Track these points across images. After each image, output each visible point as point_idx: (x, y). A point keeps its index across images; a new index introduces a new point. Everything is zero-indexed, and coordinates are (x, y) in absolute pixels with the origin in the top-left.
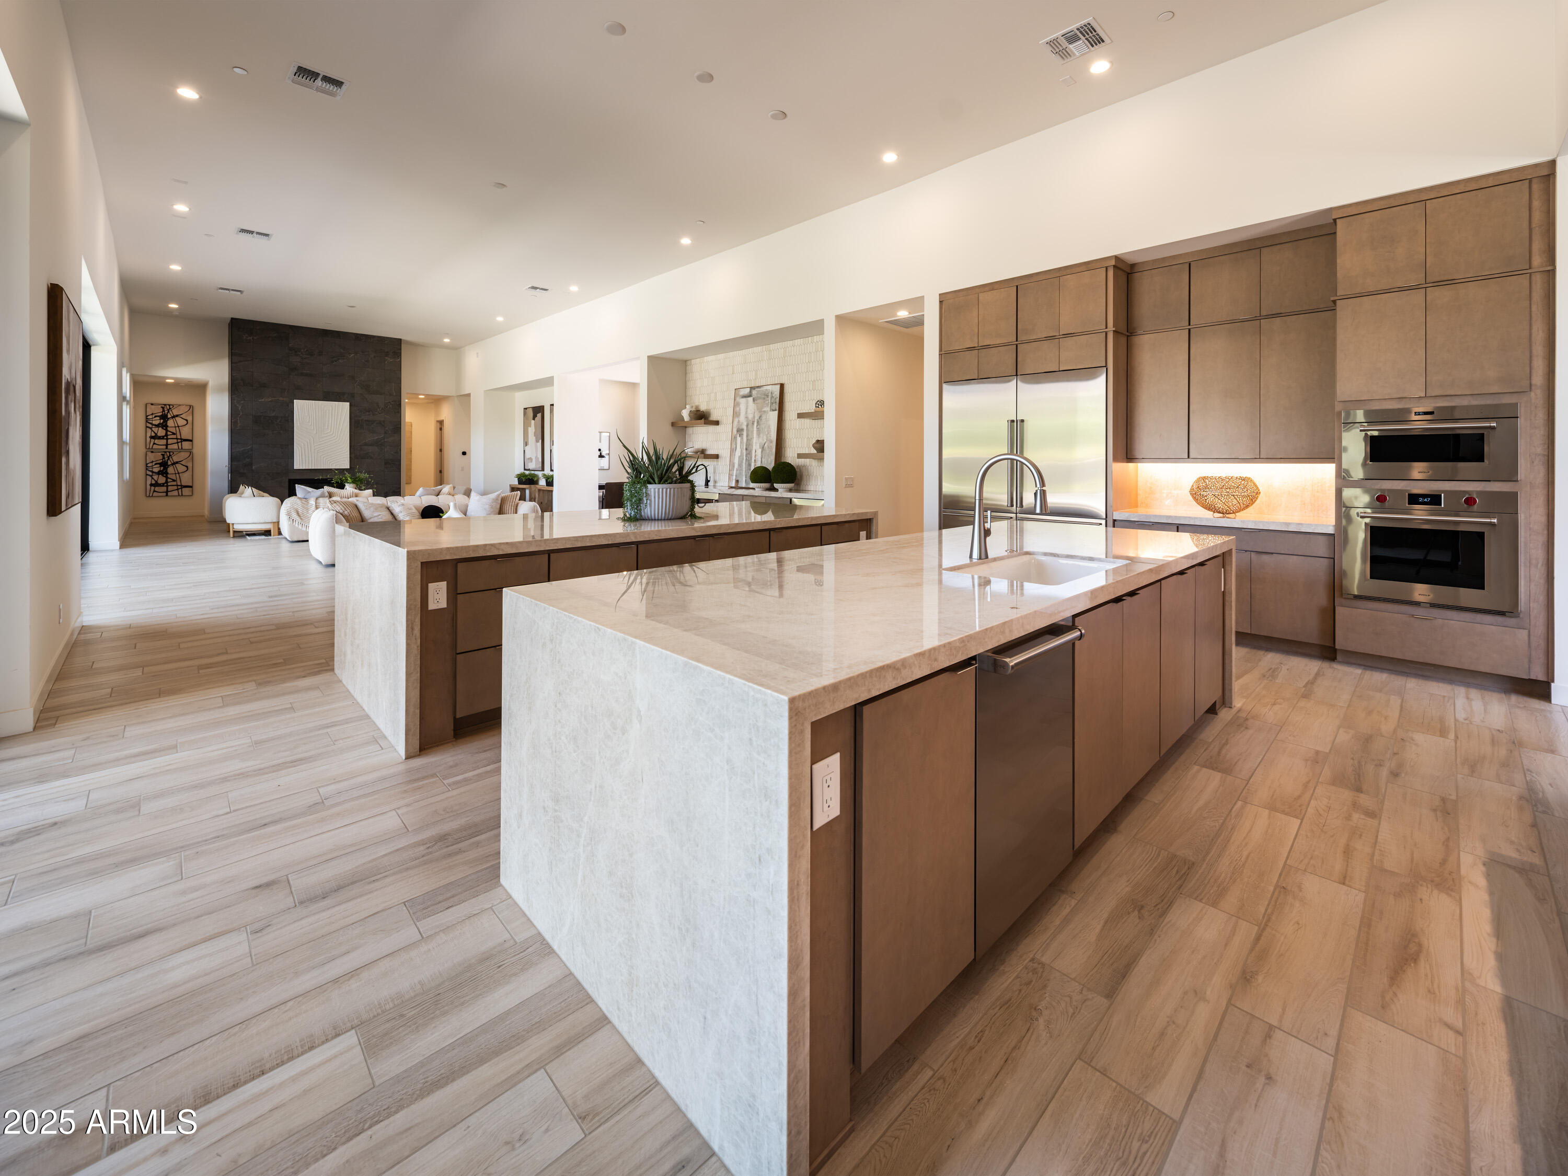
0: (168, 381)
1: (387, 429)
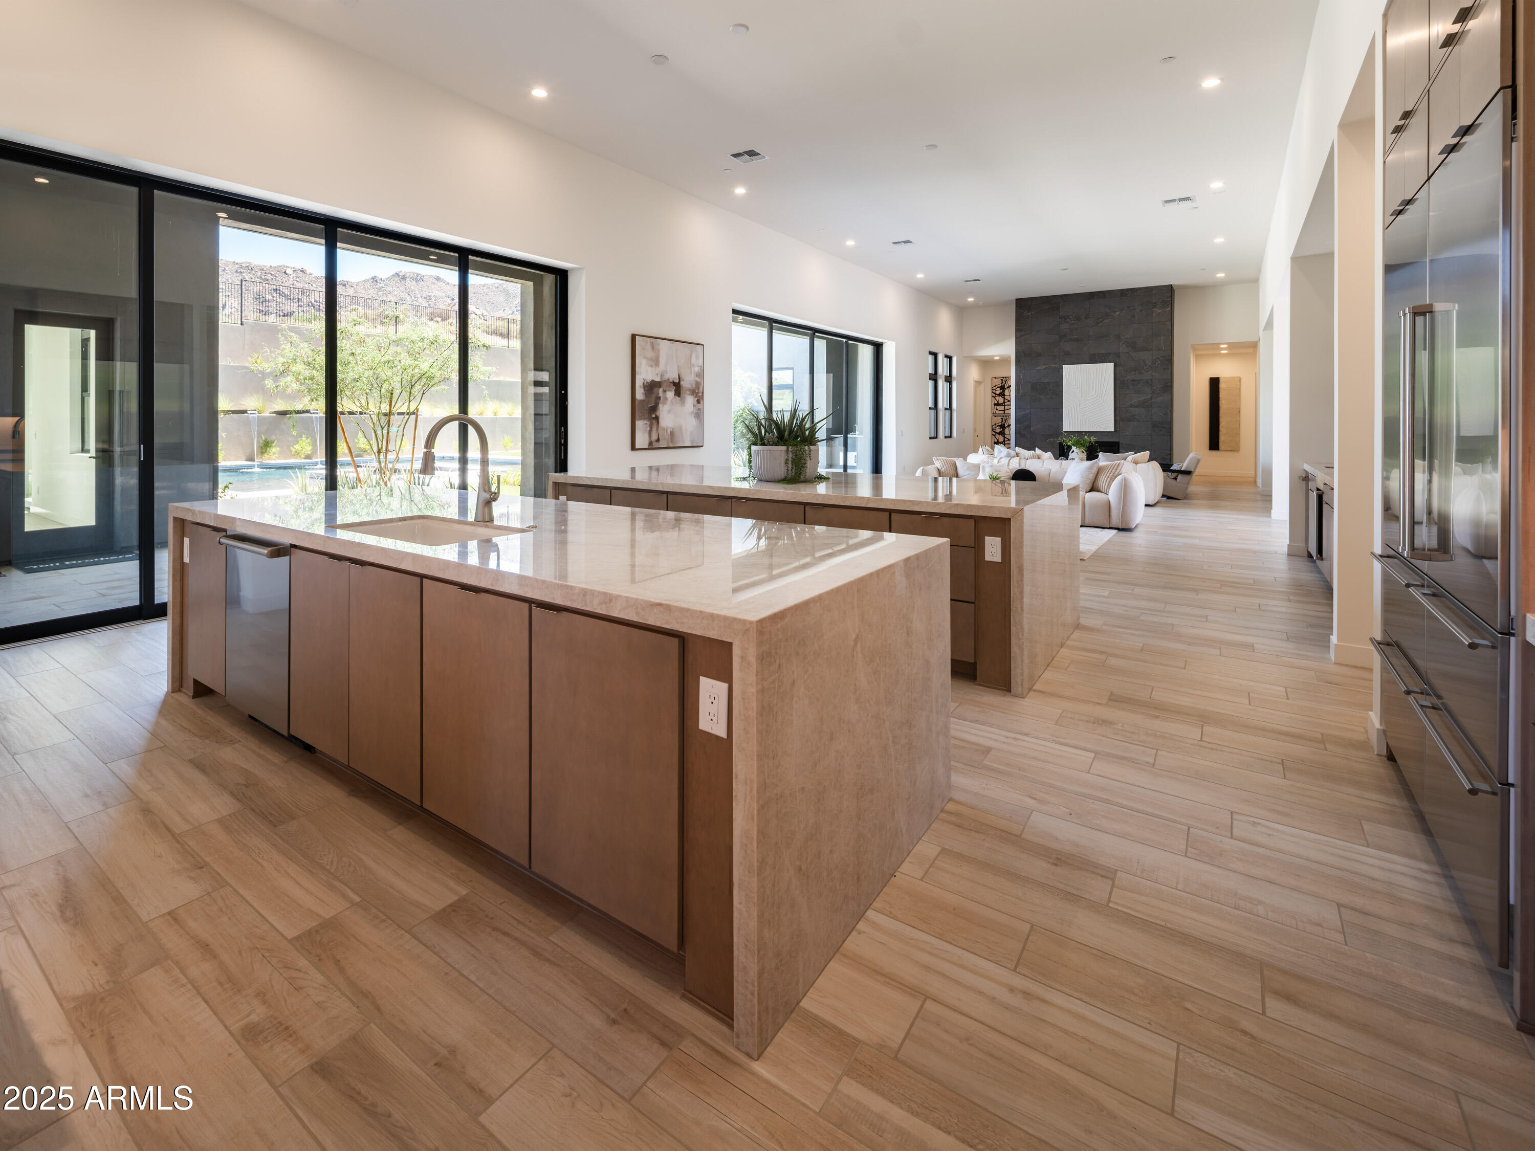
0: (995, 358)
1: (1154, 388)
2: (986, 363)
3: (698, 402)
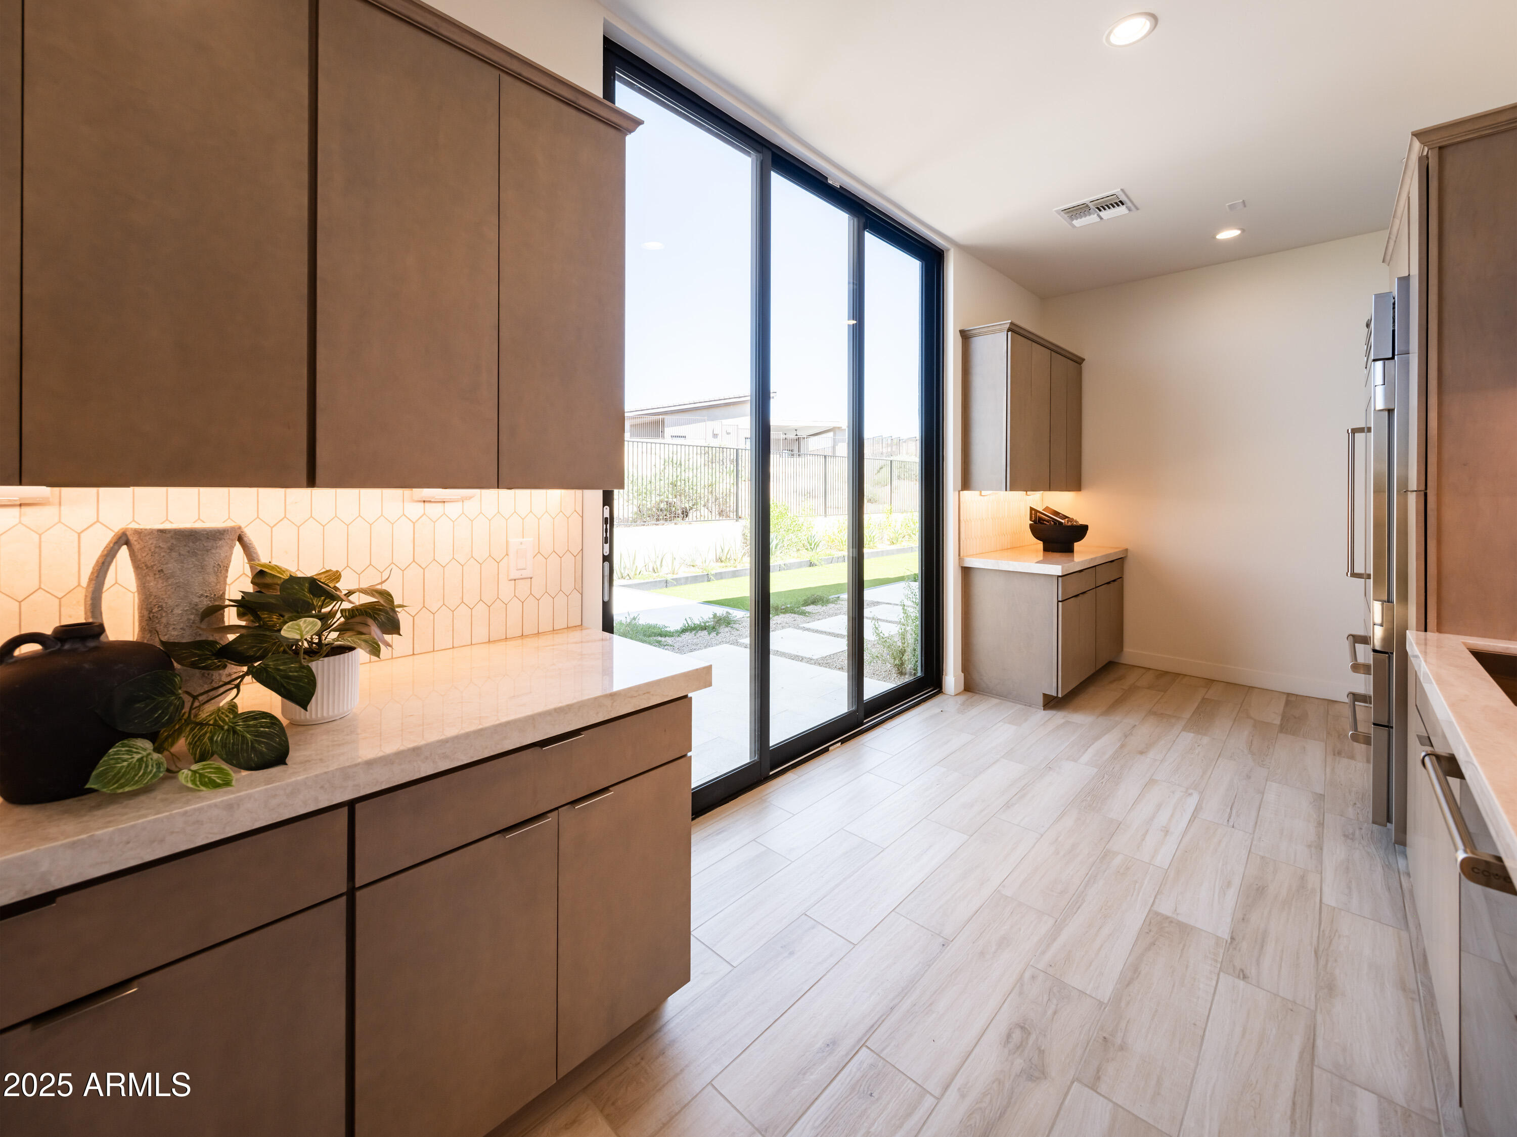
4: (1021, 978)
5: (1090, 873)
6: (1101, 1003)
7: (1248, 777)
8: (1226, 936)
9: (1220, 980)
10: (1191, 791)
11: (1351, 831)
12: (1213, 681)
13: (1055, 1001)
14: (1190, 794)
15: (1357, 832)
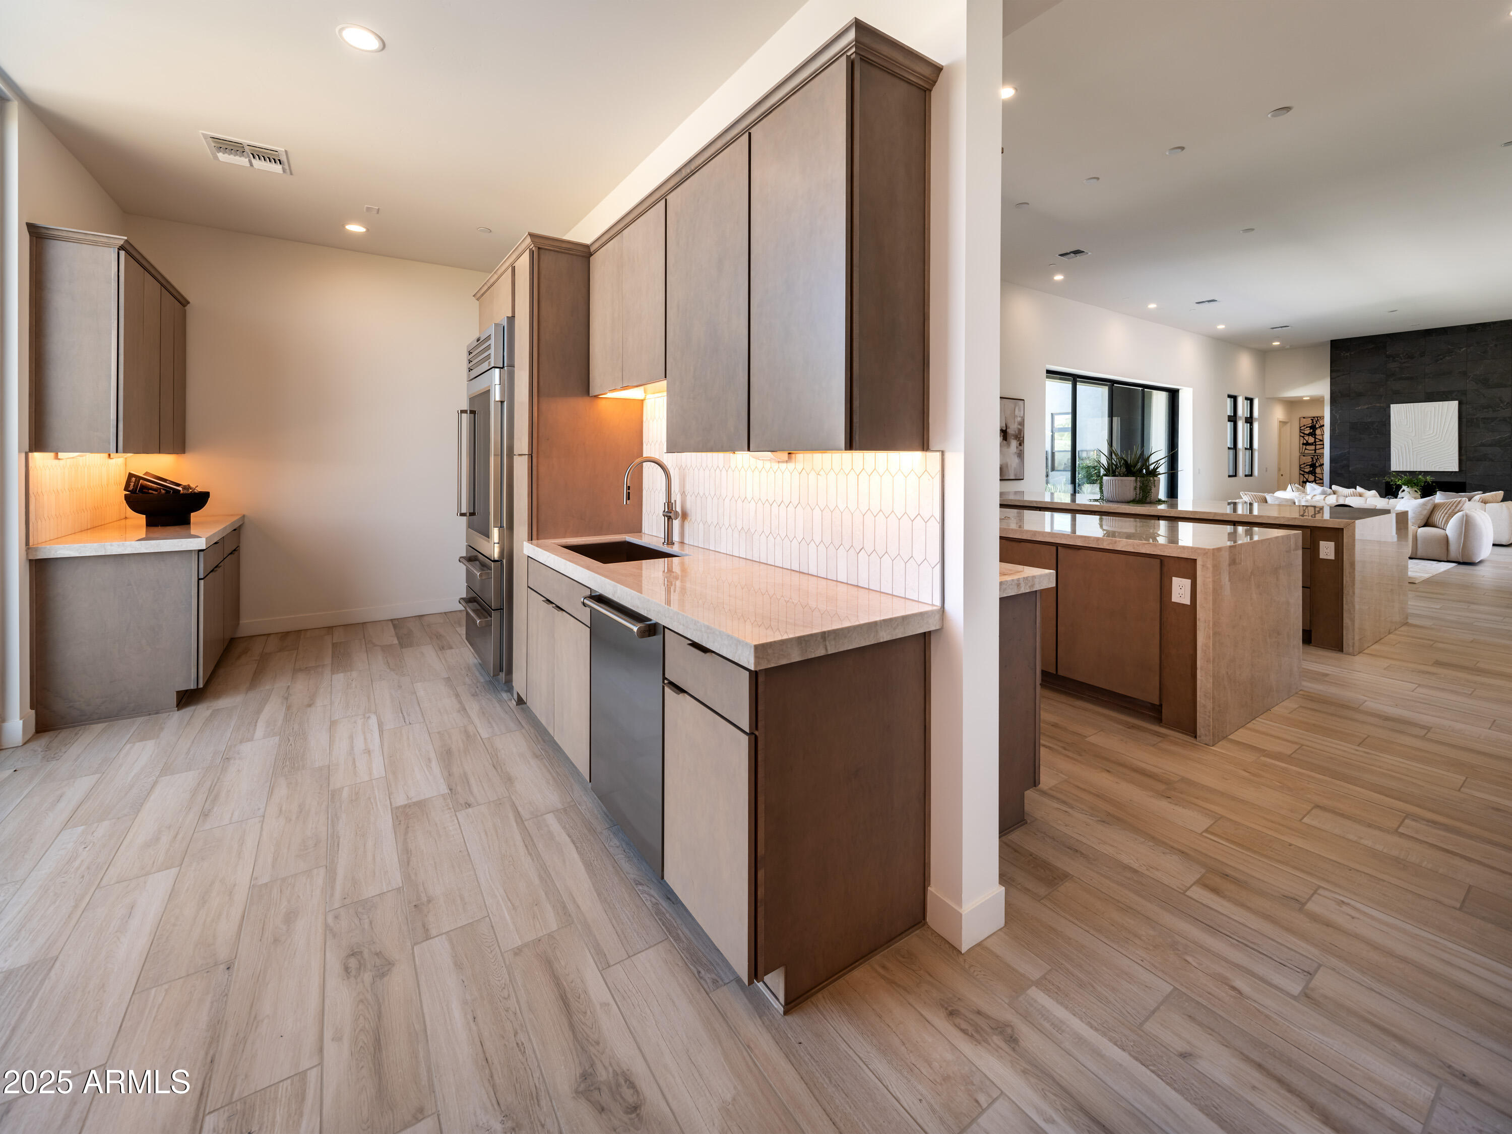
0: (1304, 398)
2: (1292, 404)
3: (1020, 445)
4: (326, 926)
5: (330, 816)
6: (398, 889)
7: (400, 687)
8: (447, 791)
9: (459, 817)
10: (367, 715)
11: (474, 691)
12: (332, 627)
13: (365, 917)
14: (369, 717)
15: (477, 690)
